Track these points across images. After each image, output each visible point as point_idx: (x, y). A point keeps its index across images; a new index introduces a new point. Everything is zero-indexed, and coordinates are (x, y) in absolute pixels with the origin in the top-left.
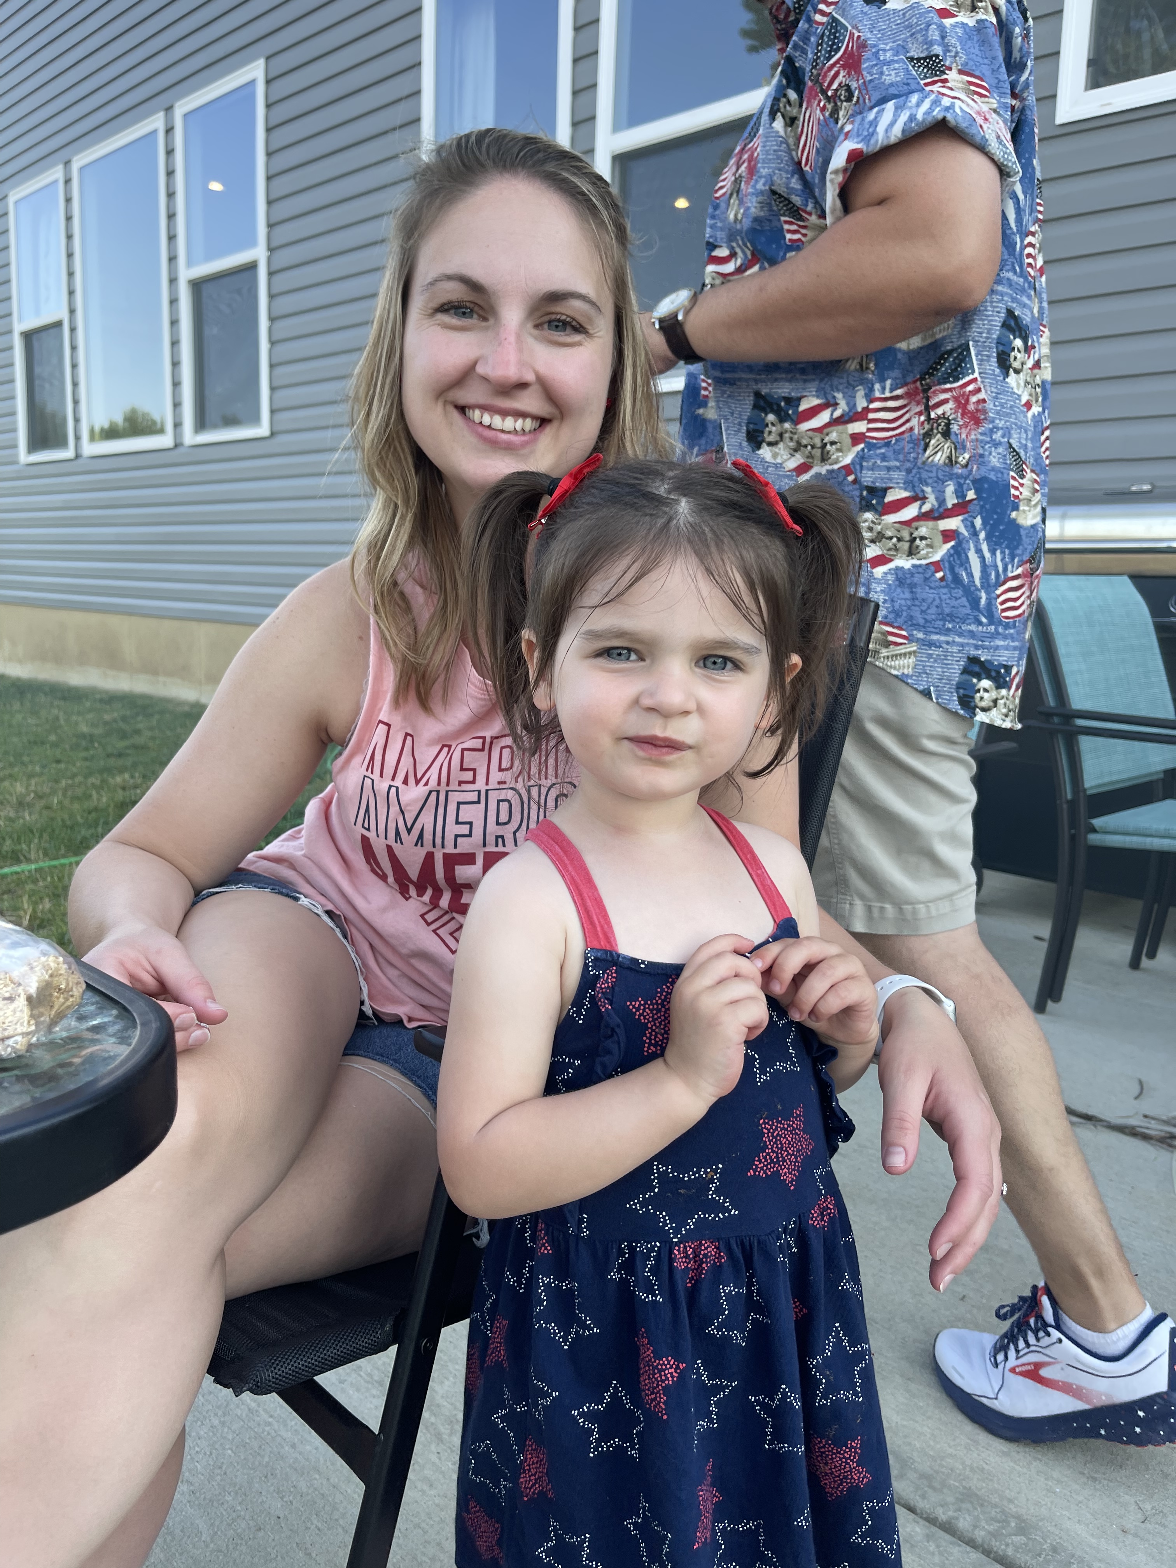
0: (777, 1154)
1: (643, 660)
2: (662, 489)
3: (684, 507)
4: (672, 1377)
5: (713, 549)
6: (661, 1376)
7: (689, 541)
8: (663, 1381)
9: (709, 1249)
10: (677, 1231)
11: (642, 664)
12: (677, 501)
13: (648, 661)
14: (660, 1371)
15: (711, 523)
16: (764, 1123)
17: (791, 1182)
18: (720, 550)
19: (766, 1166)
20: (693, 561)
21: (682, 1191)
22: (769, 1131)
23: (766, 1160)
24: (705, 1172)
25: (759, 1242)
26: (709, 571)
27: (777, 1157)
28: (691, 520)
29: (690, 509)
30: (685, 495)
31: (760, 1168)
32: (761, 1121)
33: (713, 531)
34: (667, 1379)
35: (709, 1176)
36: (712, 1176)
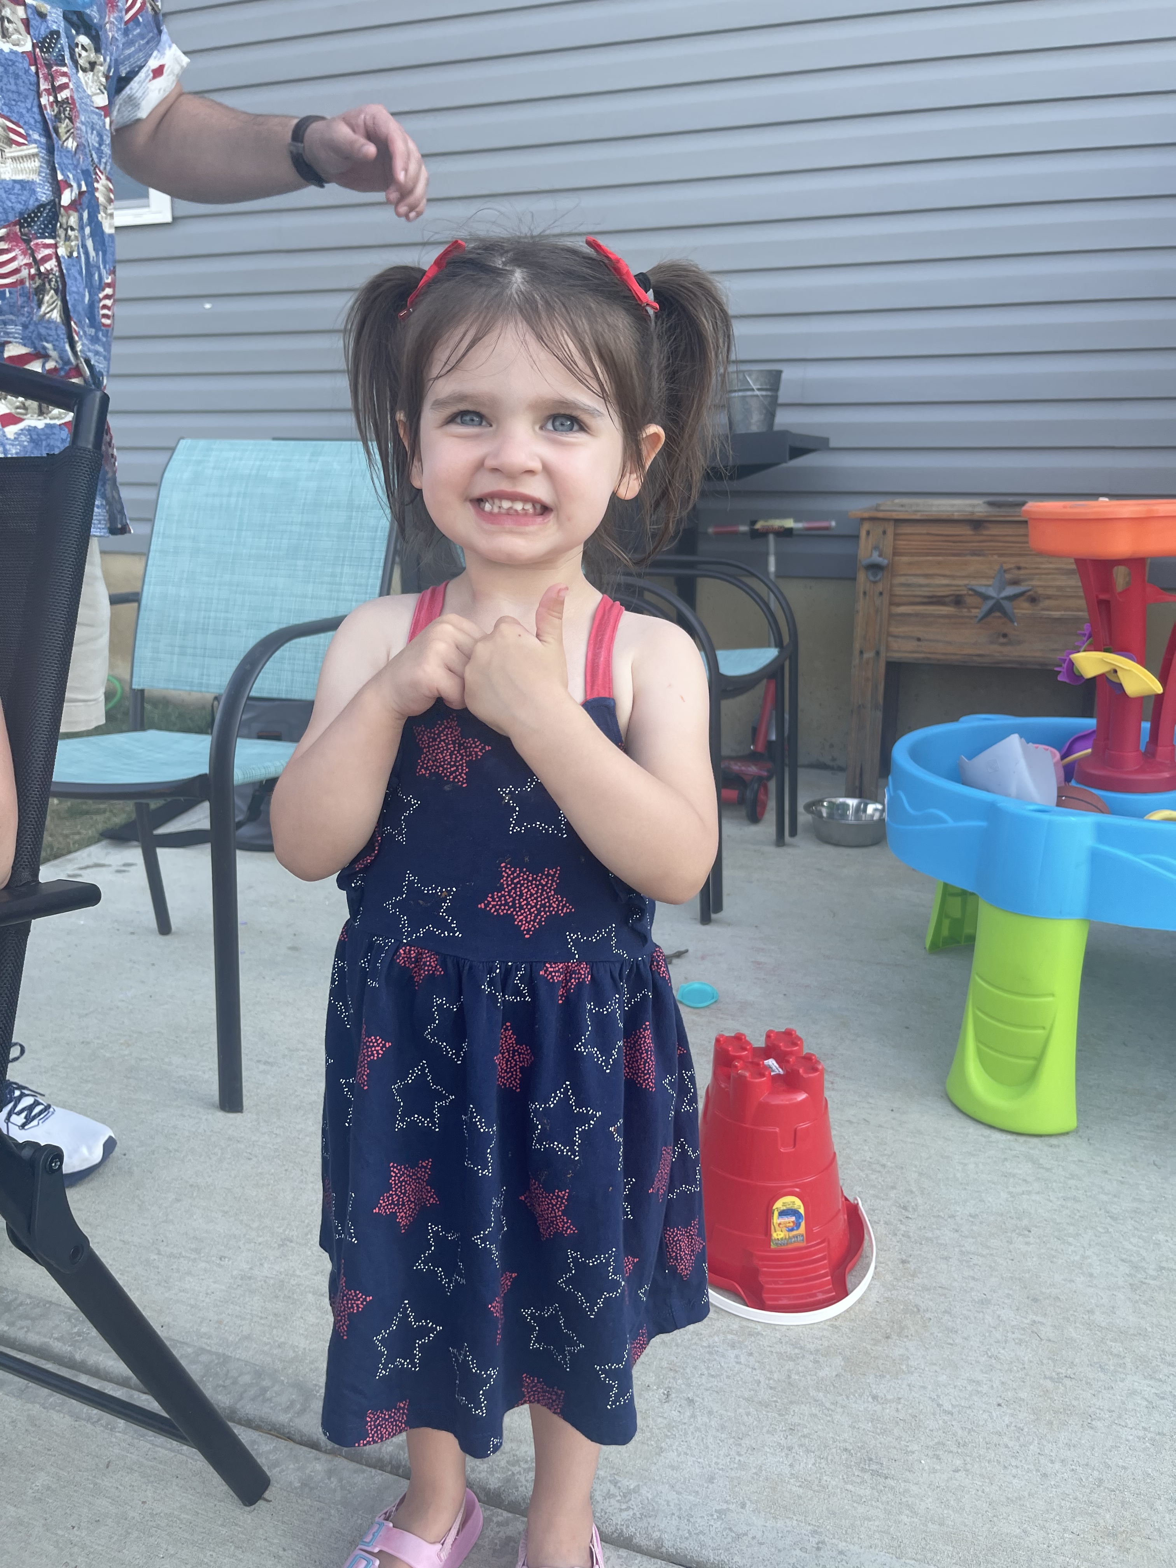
0: (514, 899)
1: (491, 426)
2: (499, 262)
3: (518, 277)
4: (378, 1053)
5: (543, 315)
6: (368, 1051)
7: (521, 310)
8: (369, 1056)
9: (430, 961)
10: (410, 934)
11: (491, 429)
12: (512, 272)
13: (494, 426)
14: (369, 1047)
15: (543, 290)
16: (505, 867)
17: (529, 930)
18: (550, 318)
19: (500, 906)
20: (523, 326)
21: (421, 902)
22: (509, 876)
23: (500, 900)
24: (441, 891)
25: (471, 968)
26: (540, 338)
27: (514, 901)
28: (523, 288)
29: (523, 278)
30: (519, 266)
31: (492, 904)
32: (503, 865)
33: (542, 297)
34: (373, 1055)
35: (443, 895)
36: (446, 897)
